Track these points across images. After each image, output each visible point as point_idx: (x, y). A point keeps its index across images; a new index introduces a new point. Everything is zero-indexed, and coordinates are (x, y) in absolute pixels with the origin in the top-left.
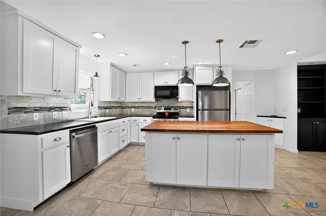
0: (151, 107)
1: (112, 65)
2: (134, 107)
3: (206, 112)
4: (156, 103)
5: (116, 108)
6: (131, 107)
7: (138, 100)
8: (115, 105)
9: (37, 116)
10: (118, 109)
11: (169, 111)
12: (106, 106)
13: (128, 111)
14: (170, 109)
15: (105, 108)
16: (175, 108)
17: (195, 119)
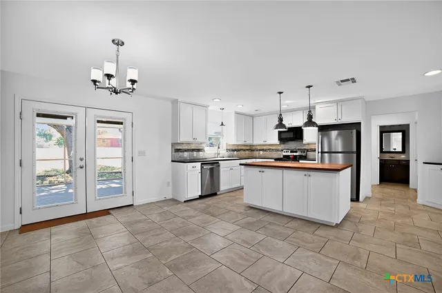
0: (278, 150)
1: (237, 113)
2: (263, 150)
3: (326, 154)
4: (283, 146)
5: (244, 150)
6: (260, 150)
7: (264, 143)
8: (244, 148)
9: (186, 154)
10: (247, 152)
11: (295, 154)
12: (234, 148)
13: (256, 154)
14: (296, 152)
15: (234, 151)
16: (303, 151)
17: (317, 162)
